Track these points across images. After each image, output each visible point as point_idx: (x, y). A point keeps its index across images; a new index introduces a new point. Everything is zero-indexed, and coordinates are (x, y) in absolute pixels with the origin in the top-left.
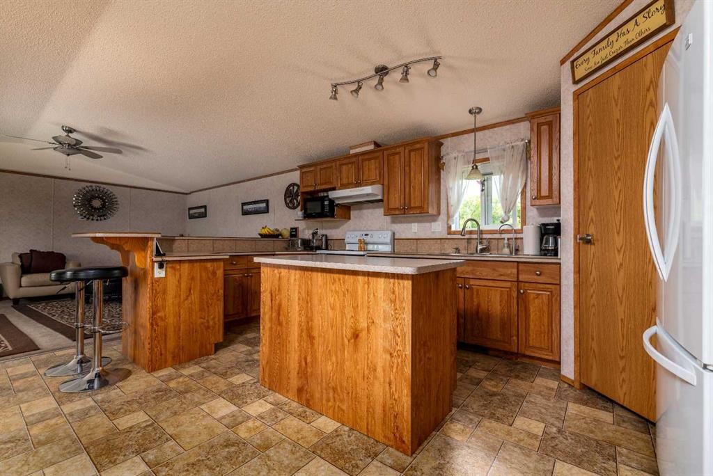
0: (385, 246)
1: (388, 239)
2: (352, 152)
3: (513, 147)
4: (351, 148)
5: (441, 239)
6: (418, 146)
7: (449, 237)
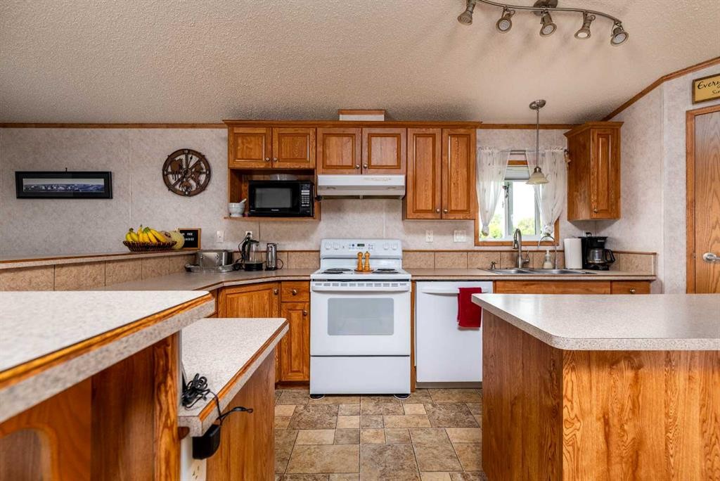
0: (394, 261)
1: (399, 253)
2: (343, 118)
3: (553, 153)
4: (341, 112)
5: (467, 251)
6: (462, 131)
7: (477, 248)
